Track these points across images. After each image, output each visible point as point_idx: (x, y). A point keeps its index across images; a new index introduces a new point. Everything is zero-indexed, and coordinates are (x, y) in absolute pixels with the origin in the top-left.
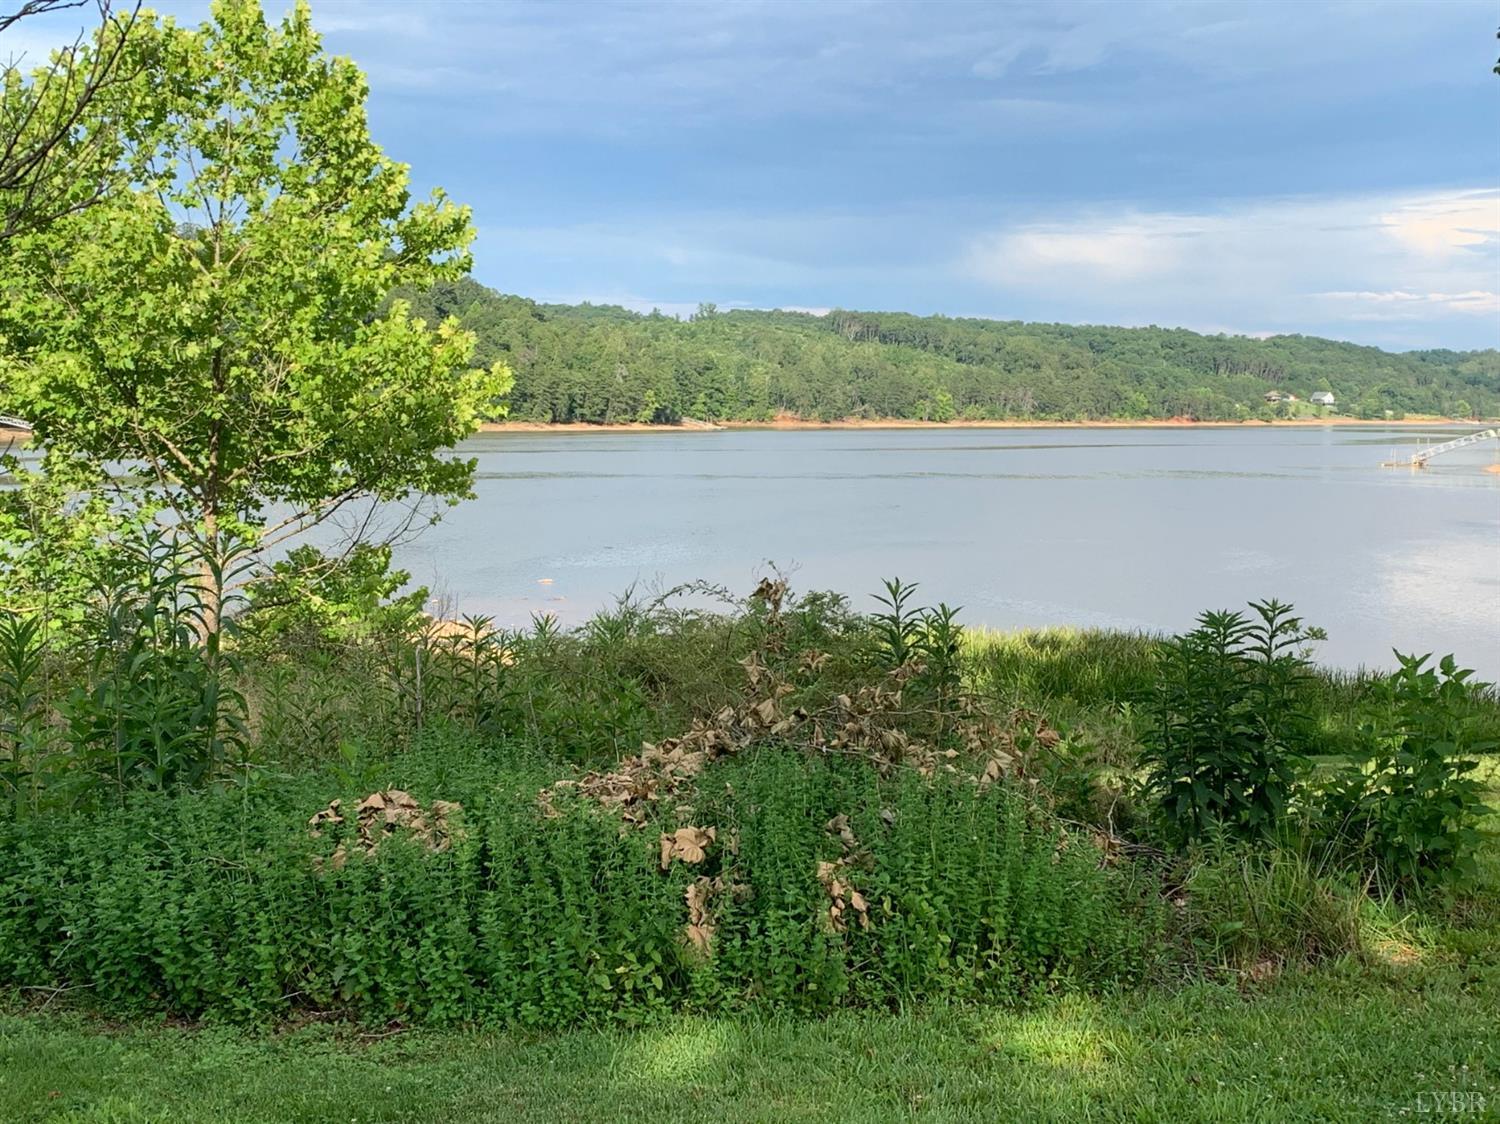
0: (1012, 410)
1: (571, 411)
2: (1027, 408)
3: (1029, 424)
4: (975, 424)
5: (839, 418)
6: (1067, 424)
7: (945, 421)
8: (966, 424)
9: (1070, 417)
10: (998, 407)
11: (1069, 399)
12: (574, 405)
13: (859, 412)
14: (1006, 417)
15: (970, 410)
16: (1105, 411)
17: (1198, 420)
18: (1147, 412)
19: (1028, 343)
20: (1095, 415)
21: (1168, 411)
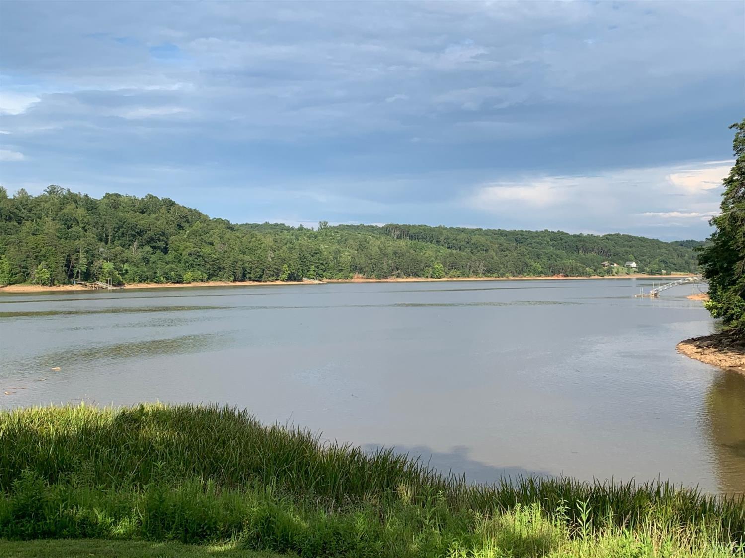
0: (473, 272)
1: (244, 275)
2: (481, 270)
3: (482, 279)
4: (455, 279)
5: (385, 277)
6: (501, 279)
7: (440, 278)
8: (450, 279)
9: (503, 275)
10: (467, 270)
11: (502, 266)
12: (246, 272)
13: (395, 274)
14: (470, 275)
15: (452, 273)
16: (520, 272)
17: (567, 276)
18: (542, 272)
19: (482, 239)
20: (516, 274)
21: (552, 272)
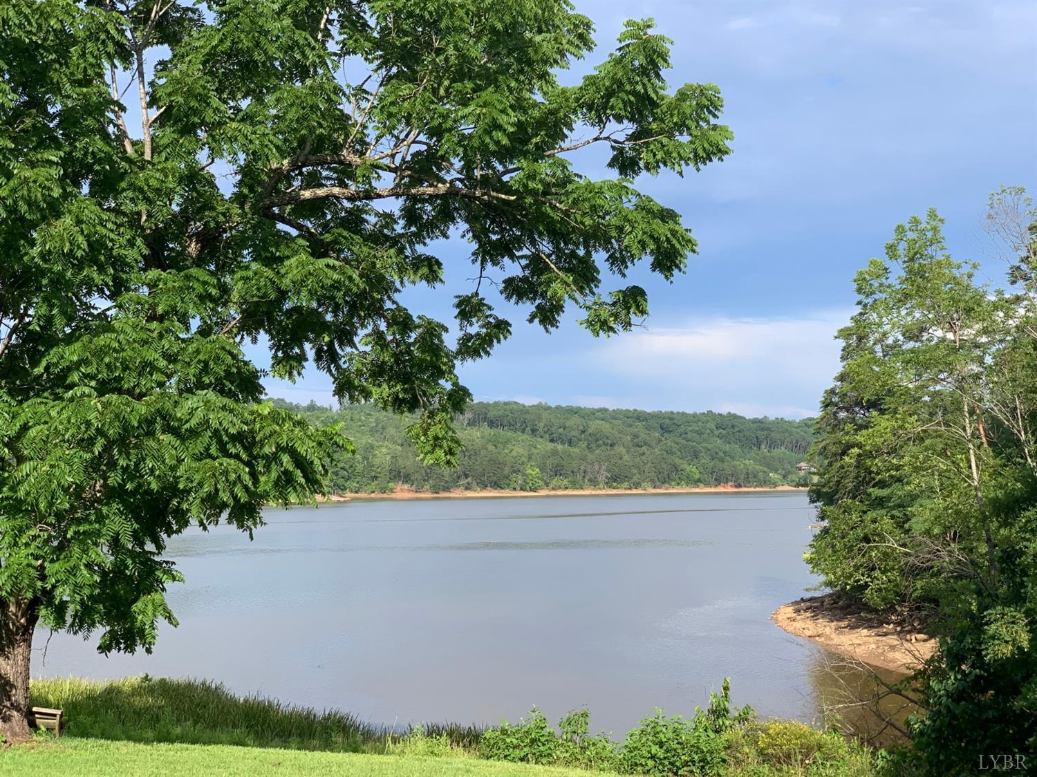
0: (590, 480)
2: (602, 478)
3: (603, 492)
4: (560, 492)
5: (446, 489)
6: (634, 491)
7: (535, 490)
8: (553, 493)
9: (637, 485)
10: (579, 477)
11: (636, 471)
13: (463, 485)
14: (585, 486)
15: (556, 481)
16: (665, 480)
17: (740, 486)
19: (605, 427)
20: (658, 483)
21: (716, 480)
